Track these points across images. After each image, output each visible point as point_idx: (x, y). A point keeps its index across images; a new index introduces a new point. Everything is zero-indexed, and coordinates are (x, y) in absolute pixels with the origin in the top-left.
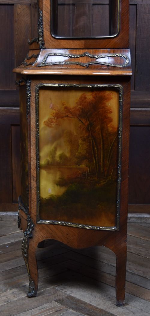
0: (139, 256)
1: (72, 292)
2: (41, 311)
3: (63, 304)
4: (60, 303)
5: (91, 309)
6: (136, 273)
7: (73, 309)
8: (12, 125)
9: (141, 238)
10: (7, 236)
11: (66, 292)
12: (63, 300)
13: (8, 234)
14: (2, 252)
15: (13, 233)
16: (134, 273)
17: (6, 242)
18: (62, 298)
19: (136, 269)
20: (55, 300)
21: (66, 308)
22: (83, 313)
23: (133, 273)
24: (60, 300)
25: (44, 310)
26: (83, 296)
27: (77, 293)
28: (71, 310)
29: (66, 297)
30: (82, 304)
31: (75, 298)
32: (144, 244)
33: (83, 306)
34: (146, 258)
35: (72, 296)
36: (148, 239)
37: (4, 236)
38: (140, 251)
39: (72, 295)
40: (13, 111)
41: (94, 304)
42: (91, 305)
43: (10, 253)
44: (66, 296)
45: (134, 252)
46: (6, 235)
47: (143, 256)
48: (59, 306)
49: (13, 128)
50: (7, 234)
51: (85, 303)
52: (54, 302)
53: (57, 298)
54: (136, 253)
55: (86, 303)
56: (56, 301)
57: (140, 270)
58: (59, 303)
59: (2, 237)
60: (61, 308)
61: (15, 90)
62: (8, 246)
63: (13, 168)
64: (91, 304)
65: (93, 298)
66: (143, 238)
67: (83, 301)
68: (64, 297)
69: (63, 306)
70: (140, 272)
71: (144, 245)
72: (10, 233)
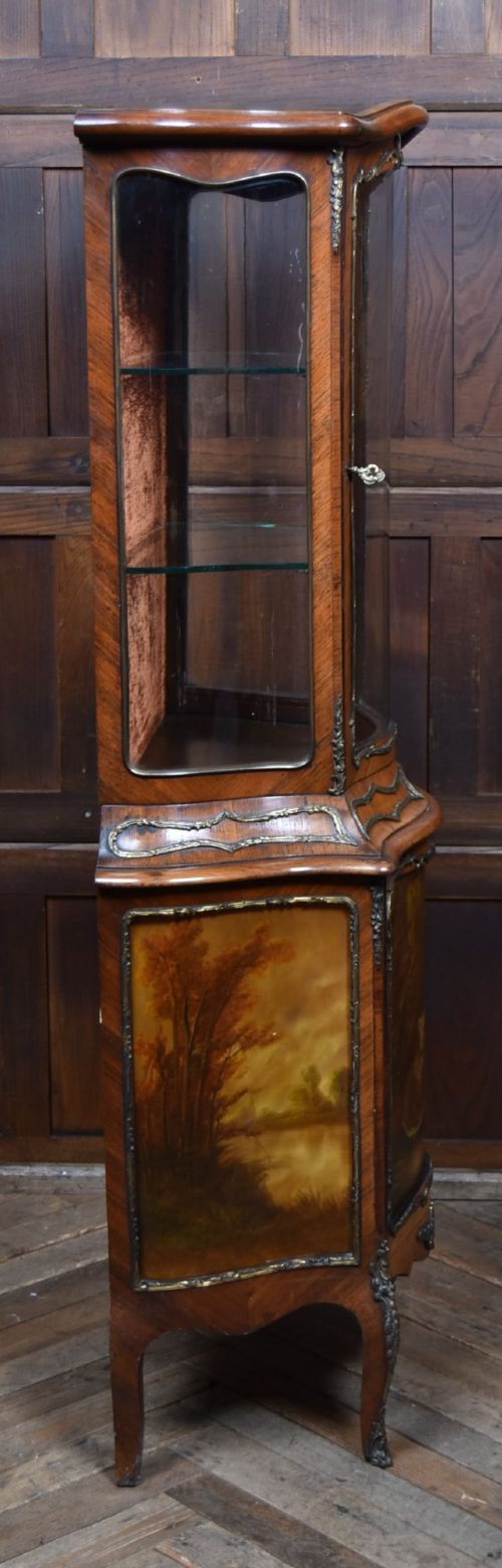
0: (429, 1332)
1: (218, 1462)
2: (126, 1526)
3: (189, 1505)
4: (181, 1501)
5: (265, 1520)
6: (411, 1396)
7: (215, 1519)
8: (47, 897)
9: (445, 1259)
10: (33, 1254)
11: (200, 1461)
12: (190, 1491)
13: (37, 1248)
14: (18, 1315)
15: (52, 1242)
16: (405, 1394)
17: (30, 1279)
18: (188, 1483)
19: (411, 1382)
20: (166, 1489)
21: (198, 1517)
22: (243, 1533)
23: (401, 1393)
24: (180, 1490)
25: (134, 1522)
26: (247, 1475)
27: (232, 1465)
28: (210, 1525)
29: (199, 1481)
30: (242, 1502)
31: (225, 1482)
32: (449, 1284)
33: (245, 1511)
34: (449, 1337)
35: (217, 1478)
36: (464, 1267)
37: (23, 1253)
38: (435, 1312)
39: (218, 1472)
40: (52, 856)
41: (275, 1503)
42: (267, 1506)
43: (42, 1319)
44: (200, 1475)
45: (413, 1317)
46: (29, 1252)
47: (439, 1330)
48: (176, 1508)
49: (51, 903)
50: (35, 1248)
51: (251, 1501)
52: (163, 1496)
53: (174, 1485)
54: (421, 1321)
55: (255, 1499)
56: (169, 1493)
57: (421, 1385)
58: (177, 1499)
59: (18, 1258)
60: (181, 1516)
61: (59, 791)
62: (34, 1294)
63: (52, 1029)
64: (269, 1502)
65: (274, 1481)
66: (449, 1263)
67: (246, 1493)
68: (193, 1479)
69: (190, 1510)
70: (423, 1390)
71: (449, 1287)
72: (43, 1245)
